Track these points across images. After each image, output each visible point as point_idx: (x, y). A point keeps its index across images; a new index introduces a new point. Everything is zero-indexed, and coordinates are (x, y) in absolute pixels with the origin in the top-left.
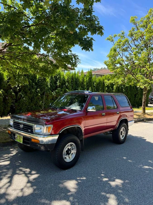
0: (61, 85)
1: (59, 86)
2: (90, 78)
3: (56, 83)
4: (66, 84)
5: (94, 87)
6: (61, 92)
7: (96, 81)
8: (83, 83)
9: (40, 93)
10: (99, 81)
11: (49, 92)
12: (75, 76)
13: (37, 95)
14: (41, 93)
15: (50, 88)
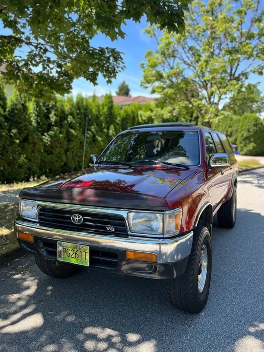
0: (58, 121)
1: (56, 122)
2: (111, 108)
3: (49, 118)
4: (69, 119)
5: (118, 124)
6: (61, 135)
7: (120, 114)
8: (97, 117)
9: (18, 139)
10: (125, 114)
11: (37, 135)
12: (83, 102)
13: (12, 143)
14: (21, 138)
15: (37, 128)
